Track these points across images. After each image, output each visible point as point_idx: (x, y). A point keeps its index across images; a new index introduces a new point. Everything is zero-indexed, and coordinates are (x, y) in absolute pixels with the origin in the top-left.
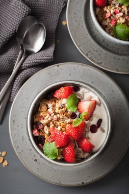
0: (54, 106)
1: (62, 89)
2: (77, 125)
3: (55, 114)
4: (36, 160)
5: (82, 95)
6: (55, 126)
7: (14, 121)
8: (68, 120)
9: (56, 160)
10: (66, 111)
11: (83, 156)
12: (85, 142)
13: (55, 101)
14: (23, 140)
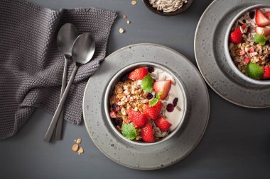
0: (129, 88)
1: (137, 71)
2: (154, 105)
3: (132, 95)
4: (113, 145)
5: (156, 76)
6: (132, 107)
7: (88, 107)
8: (145, 101)
9: (134, 140)
10: (142, 92)
11: (160, 136)
12: (162, 121)
13: (130, 83)
14: (98, 125)
